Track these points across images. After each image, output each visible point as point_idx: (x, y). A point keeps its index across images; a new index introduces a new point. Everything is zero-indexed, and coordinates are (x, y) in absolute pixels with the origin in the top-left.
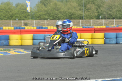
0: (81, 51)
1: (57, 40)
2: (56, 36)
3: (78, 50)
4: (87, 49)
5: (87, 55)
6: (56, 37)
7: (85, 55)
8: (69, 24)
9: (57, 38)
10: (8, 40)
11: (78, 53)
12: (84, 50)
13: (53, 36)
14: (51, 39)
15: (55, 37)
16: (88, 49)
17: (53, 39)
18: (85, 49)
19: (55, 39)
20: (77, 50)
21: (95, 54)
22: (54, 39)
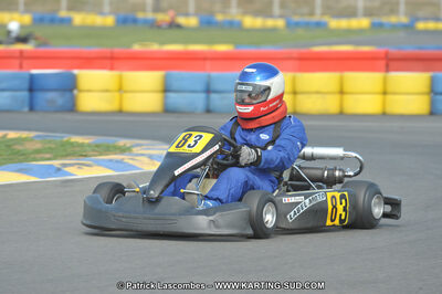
0: (307, 203)
1: (198, 154)
2: (195, 134)
3: (293, 200)
4: (338, 195)
5: (341, 221)
6: (196, 142)
7: (329, 223)
8: (266, 83)
9: (199, 147)
11: (292, 216)
12: (320, 199)
13: (183, 135)
14: (173, 149)
15: (191, 141)
16: (342, 197)
17: (180, 150)
18: (329, 195)
19: (188, 150)
20: (286, 200)
21: (385, 215)
22: (185, 149)
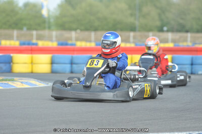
0: (140, 88)
1: (100, 68)
2: (96, 60)
3: (135, 87)
4: (147, 85)
6: (97, 63)
7: (145, 96)
9: (100, 65)
10: (10, 63)
11: (135, 93)
12: (143, 86)
13: (90, 60)
14: (88, 66)
15: (95, 63)
16: (149, 85)
17: (92, 66)
19: (96, 66)
22: (94, 66)
